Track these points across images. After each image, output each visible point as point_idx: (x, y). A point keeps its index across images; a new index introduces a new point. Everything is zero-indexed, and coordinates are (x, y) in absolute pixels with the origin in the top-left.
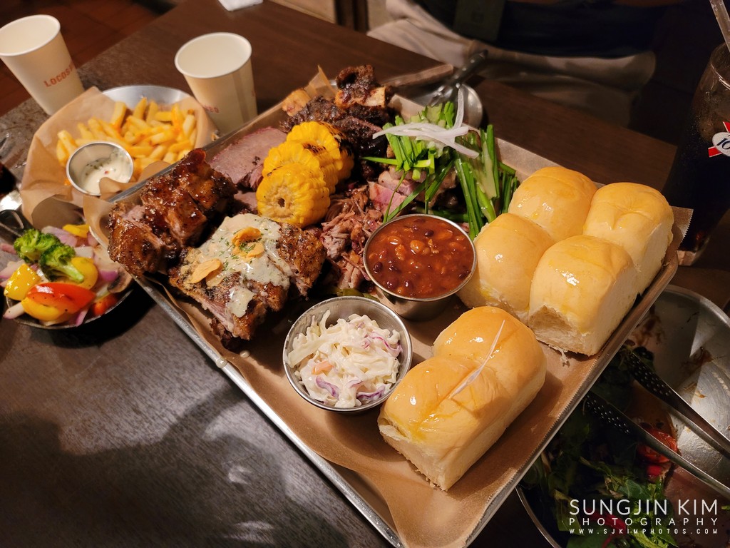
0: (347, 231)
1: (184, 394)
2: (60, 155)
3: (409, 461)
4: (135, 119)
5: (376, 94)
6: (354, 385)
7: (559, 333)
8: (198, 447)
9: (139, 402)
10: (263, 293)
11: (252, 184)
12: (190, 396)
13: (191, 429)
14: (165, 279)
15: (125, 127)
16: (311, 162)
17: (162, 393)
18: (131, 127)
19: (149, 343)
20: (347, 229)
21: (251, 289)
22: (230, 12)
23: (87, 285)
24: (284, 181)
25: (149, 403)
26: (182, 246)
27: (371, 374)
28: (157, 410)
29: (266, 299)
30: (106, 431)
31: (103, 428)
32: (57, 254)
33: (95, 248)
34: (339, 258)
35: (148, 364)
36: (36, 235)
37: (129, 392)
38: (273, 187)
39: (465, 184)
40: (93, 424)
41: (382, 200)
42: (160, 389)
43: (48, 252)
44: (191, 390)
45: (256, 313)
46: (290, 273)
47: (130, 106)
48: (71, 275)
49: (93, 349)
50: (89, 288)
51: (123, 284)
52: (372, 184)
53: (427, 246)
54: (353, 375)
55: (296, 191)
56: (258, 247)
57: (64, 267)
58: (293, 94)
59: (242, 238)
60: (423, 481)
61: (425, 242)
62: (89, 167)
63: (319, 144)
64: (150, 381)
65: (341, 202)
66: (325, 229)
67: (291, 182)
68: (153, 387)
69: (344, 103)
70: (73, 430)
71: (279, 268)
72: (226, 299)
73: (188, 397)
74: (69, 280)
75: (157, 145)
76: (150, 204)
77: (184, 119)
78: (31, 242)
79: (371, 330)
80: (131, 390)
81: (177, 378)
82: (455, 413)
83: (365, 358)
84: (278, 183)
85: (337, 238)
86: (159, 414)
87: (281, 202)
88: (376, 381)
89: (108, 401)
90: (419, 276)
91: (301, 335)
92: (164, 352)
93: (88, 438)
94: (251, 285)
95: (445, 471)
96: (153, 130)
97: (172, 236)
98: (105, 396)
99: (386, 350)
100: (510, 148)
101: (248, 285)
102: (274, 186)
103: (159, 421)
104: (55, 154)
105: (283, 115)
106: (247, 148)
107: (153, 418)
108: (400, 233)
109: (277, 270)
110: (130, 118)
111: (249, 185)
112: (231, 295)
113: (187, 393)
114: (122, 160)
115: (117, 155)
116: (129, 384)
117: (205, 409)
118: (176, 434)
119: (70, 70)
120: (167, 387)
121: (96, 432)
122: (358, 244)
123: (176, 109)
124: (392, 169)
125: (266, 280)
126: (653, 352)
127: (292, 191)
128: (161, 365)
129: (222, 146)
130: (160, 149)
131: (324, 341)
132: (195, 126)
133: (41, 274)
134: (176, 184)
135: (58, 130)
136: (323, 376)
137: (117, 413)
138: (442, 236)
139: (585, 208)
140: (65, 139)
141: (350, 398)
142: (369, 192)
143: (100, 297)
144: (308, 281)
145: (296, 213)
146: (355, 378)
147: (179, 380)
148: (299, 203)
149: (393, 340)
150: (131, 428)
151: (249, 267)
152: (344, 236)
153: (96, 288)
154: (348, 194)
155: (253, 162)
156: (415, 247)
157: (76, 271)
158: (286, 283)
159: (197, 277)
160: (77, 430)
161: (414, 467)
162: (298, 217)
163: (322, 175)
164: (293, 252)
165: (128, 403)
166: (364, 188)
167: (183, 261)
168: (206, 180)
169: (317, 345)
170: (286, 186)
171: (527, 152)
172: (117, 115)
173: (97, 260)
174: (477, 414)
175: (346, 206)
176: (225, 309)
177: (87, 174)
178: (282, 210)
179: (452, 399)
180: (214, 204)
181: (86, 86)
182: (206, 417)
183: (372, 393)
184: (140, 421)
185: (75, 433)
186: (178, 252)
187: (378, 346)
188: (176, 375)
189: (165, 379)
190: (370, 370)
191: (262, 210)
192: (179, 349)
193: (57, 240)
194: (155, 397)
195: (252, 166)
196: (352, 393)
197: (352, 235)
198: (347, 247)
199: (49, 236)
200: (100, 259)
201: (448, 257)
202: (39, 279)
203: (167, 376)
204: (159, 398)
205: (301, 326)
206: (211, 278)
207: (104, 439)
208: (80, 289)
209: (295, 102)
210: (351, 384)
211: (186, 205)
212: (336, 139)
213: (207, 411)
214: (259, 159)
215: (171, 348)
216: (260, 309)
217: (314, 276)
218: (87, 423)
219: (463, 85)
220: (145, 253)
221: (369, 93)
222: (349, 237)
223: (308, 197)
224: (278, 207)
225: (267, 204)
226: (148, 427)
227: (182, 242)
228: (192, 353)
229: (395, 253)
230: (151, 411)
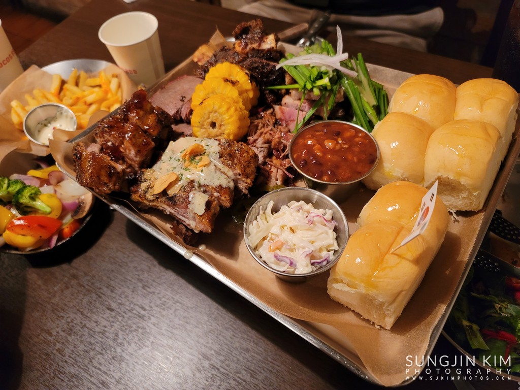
0: (268, 142)
1: (146, 290)
2: (15, 119)
3: (354, 311)
4: (70, 86)
5: (268, 40)
6: (307, 255)
7: (449, 198)
8: (165, 330)
9: (110, 301)
10: (216, 194)
11: (183, 116)
12: (151, 291)
13: (157, 317)
14: (128, 196)
15: (62, 94)
16: (232, 92)
17: (129, 292)
18: (68, 93)
19: (111, 255)
20: (268, 140)
21: (204, 192)
22: (129, 3)
23: (55, 215)
24: (214, 107)
25: (119, 301)
26: (137, 169)
27: (318, 245)
28: (126, 306)
29: (218, 199)
30: (88, 328)
31: (85, 326)
32: (27, 193)
33: (56, 186)
34: (265, 163)
35: (113, 271)
36: (6, 181)
37: (101, 295)
38: (205, 114)
39: (352, 97)
40: (76, 324)
41: (287, 117)
42: (126, 290)
43: (19, 192)
44: (151, 287)
45: (213, 211)
46: (233, 177)
47: (64, 77)
48: (40, 208)
49: (65, 266)
50: (56, 217)
51: (83, 211)
52: (277, 107)
53: (338, 143)
54: (303, 248)
55: (225, 114)
56: (205, 159)
57: (34, 203)
58: (200, 48)
59: (190, 153)
60: (368, 325)
61: (336, 140)
62: (40, 125)
63: (233, 79)
64: (117, 284)
65: (256, 122)
66: (251, 141)
67: (220, 107)
68: (120, 288)
69: (243, 49)
70: (60, 332)
71: (224, 173)
72: (187, 202)
73: (150, 293)
74: (39, 213)
75: (90, 104)
76: (106, 139)
77: (110, 82)
78: (2, 187)
79: (308, 212)
80: (102, 294)
81: (138, 279)
82: (398, 263)
83: (310, 233)
84: (209, 109)
85: (261, 148)
86: (129, 309)
87: (213, 125)
88: (321, 250)
89: (85, 305)
90: (337, 167)
91: (255, 222)
92: (124, 260)
93: (74, 336)
94: (204, 188)
95: (394, 312)
96: (86, 93)
97: (127, 163)
98: (82, 301)
99: (325, 225)
100: (377, 69)
101: (202, 189)
102: (207, 112)
103: (130, 314)
104: (11, 120)
105: (194, 65)
106: (173, 90)
107: (125, 312)
108: (314, 136)
109: (223, 175)
110: (66, 86)
111: (181, 117)
112: (190, 199)
113: (148, 289)
114: (67, 116)
115: (61, 113)
116: (100, 288)
117: (166, 300)
118: (146, 322)
119: (12, 55)
120: (131, 287)
121: (80, 330)
122: (278, 151)
123: (103, 74)
124: (293, 93)
125: (216, 183)
126: (500, 210)
127: (221, 115)
128: (123, 270)
129: (151, 93)
130: (93, 107)
131: (272, 225)
132: (119, 86)
133: (14, 212)
134: (126, 119)
135: (11, 100)
136: (278, 252)
137: (94, 313)
138: (348, 134)
139: (453, 101)
140: (17, 106)
141: (307, 266)
142: (275, 114)
143: (66, 223)
144: (249, 181)
145: (227, 132)
146: (307, 249)
147: (140, 280)
148: (229, 123)
149: (328, 216)
150: (108, 323)
151: (202, 174)
152: (266, 145)
153: (61, 217)
154: (259, 116)
155: (181, 100)
156: (329, 144)
157: (44, 205)
158: (232, 185)
159: (158, 189)
160: (64, 331)
161: (358, 315)
162: (229, 135)
163: (241, 100)
164: (233, 160)
165: (102, 303)
166: (271, 110)
167: (141, 179)
168: (150, 114)
169: (269, 228)
170: (216, 112)
171: (391, 70)
172: (56, 85)
173: (58, 195)
174: (417, 261)
175: (261, 125)
176: (188, 210)
177: (39, 131)
178: (214, 131)
179: (392, 254)
180: (160, 132)
181: (25, 67)
182: (168, 305)
183: (322, 260)
184: (115, 317)
185: (62, 333)
186: (136, 173)
187: (318, 222)
188: (137, 277)
189: (129, 282)
190: (316, 242)
191: (198, 134)
192: (135, 256)
193: (23, 183)
194: (123, 296)
195: (181, 103)
196: (307, 261)
197: (273, 144)
198: (270, 155)
199: (16, 182)
200: (61, 194)
201: (356, 149)
202: (13, 216)
203: (130, 279)
204: (126, 297)
205: (253, 215)
206: (171, 188)
207: (87, 335)
208: (50, 219)
209: (203, 54)
210: (305, 254)
211: (137, 135)
212: (246, 73)
213: (167, 301)
214: (185, 97)
215: (129, 256)
216: (215, 207)
217: (252, 177)
218: (71, 324)
219: (317, 38)
220: (110, 175)
221: (262, 39)
222: (270, 146)
223: (235, 118)
224: (211, 129)
225: (201, 128)
226: (122, 320)
227: (137, 166)
228: (146, 258)
229: (313, 151)
230: (122, 307)
